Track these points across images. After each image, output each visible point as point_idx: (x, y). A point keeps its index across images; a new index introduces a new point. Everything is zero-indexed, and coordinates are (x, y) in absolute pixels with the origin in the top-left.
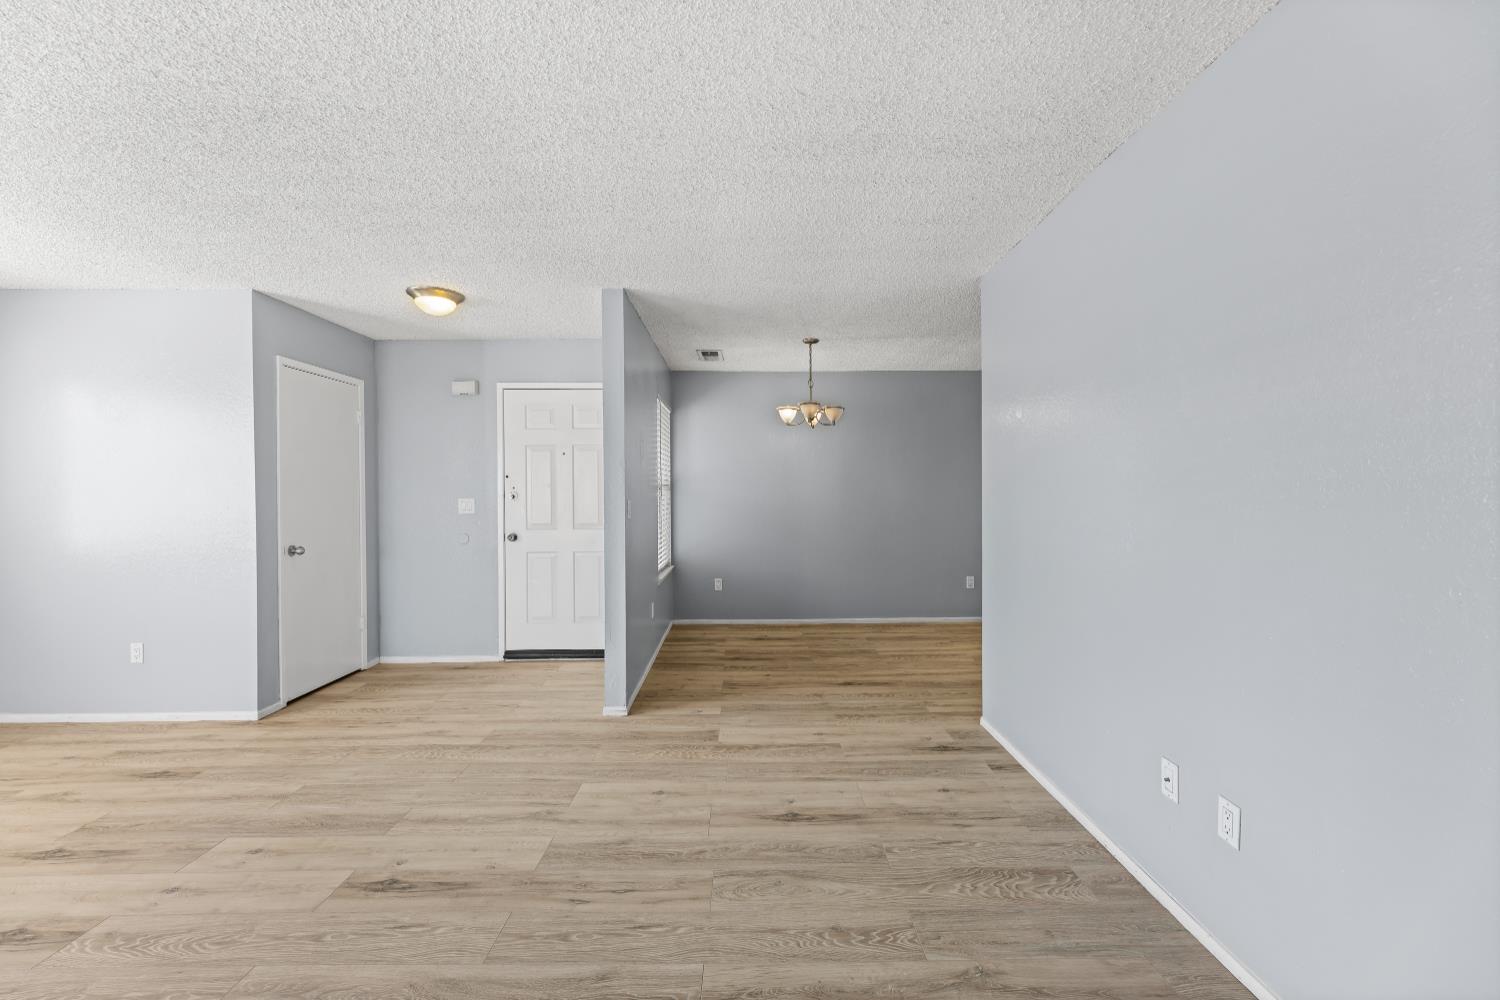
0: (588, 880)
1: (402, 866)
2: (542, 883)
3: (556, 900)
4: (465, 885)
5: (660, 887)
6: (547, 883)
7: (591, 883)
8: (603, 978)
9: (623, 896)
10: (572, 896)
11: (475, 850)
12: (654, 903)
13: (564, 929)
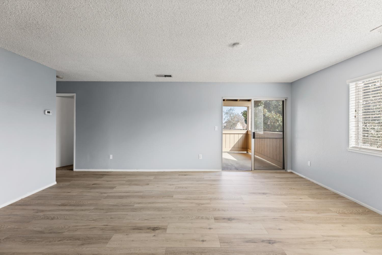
0: (101, 231)
1: (154, 235)
2: (113, 230)
3: (111, 226)
4: (134, 229)
5: (83, 229)
6: (112, 230)
7: (100, 230)
8: (106, 212)
9: (94, 227)
10: (107, 227)
11: (133, 241)
12: (87, 225)
13: (111, 220)
